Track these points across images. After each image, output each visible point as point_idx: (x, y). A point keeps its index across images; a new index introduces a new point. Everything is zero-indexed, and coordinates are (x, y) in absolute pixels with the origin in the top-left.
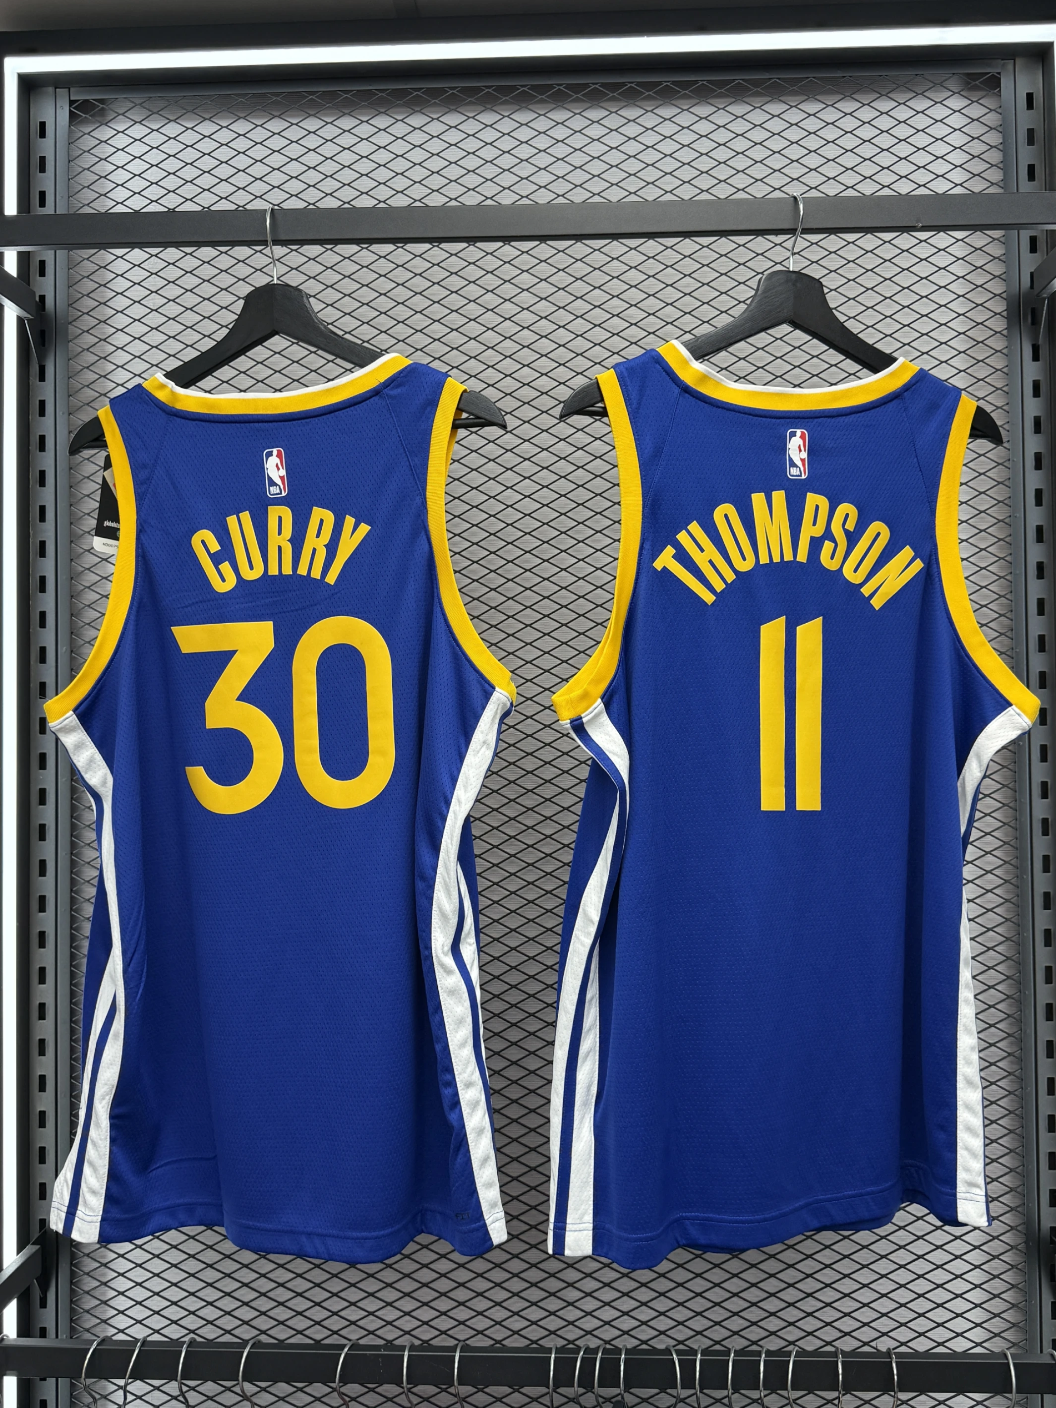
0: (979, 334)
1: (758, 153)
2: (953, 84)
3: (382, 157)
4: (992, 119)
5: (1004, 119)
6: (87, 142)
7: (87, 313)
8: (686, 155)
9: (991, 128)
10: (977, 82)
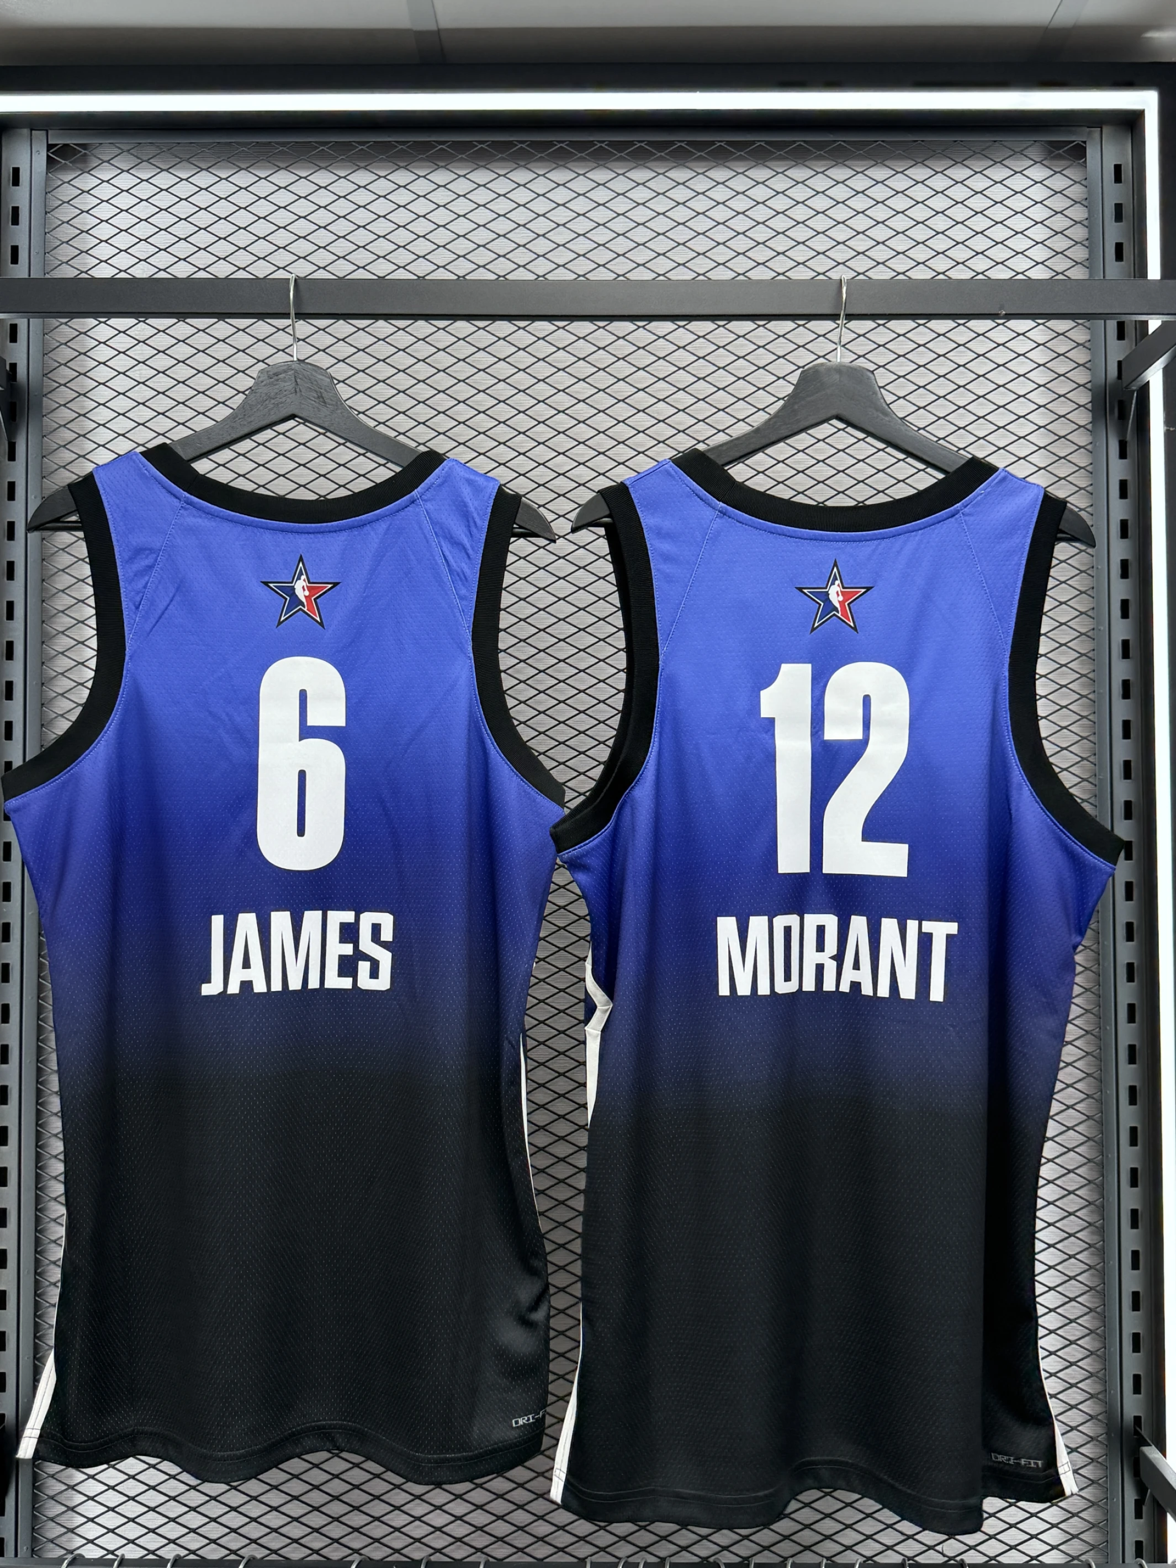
0: (1062, 428)
1: (820, 223)
2: (1035, 153)
3: (402, 217)
4: (1077, 192)
5: (1089, 193)
6: (67, 192)
7: (65, 385)
8: (741, 224)
9: (1076, 202)
10: (1061, 151)
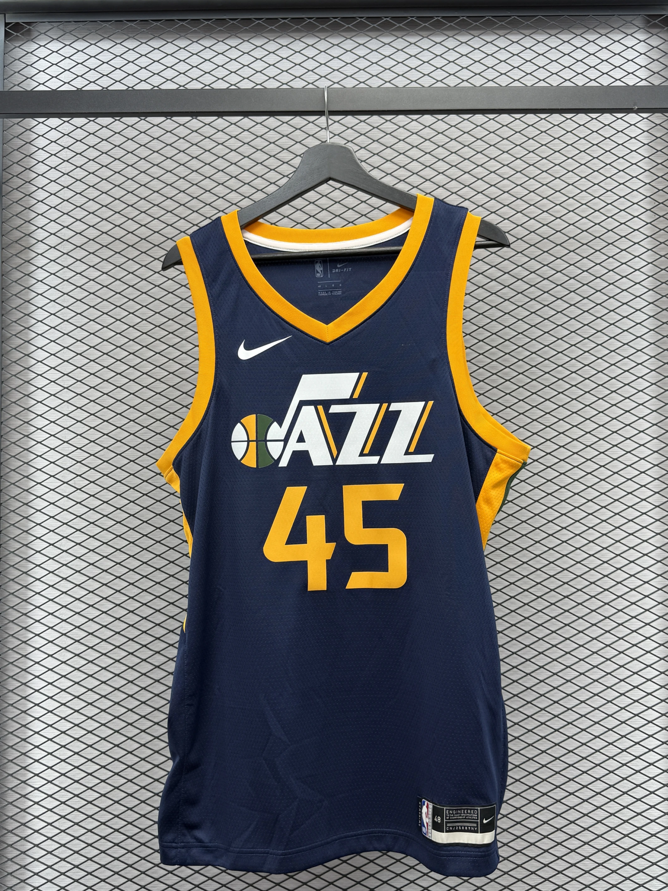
0: (660, 197)
1: (503, 68)
2: (638, 22)
6: (18, 53)
7: (17, 176)
8: (452, 68)
10: (656, 21)
